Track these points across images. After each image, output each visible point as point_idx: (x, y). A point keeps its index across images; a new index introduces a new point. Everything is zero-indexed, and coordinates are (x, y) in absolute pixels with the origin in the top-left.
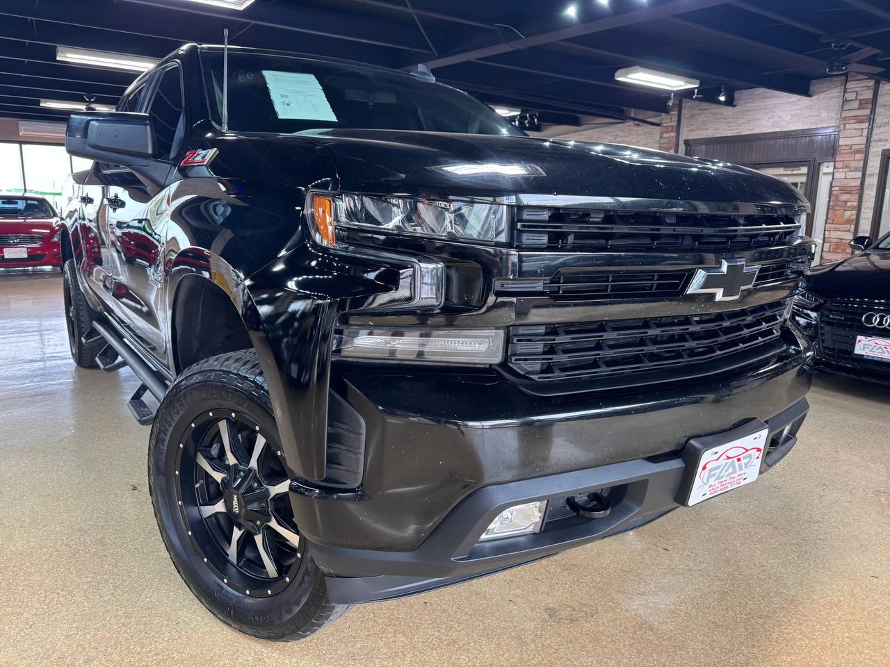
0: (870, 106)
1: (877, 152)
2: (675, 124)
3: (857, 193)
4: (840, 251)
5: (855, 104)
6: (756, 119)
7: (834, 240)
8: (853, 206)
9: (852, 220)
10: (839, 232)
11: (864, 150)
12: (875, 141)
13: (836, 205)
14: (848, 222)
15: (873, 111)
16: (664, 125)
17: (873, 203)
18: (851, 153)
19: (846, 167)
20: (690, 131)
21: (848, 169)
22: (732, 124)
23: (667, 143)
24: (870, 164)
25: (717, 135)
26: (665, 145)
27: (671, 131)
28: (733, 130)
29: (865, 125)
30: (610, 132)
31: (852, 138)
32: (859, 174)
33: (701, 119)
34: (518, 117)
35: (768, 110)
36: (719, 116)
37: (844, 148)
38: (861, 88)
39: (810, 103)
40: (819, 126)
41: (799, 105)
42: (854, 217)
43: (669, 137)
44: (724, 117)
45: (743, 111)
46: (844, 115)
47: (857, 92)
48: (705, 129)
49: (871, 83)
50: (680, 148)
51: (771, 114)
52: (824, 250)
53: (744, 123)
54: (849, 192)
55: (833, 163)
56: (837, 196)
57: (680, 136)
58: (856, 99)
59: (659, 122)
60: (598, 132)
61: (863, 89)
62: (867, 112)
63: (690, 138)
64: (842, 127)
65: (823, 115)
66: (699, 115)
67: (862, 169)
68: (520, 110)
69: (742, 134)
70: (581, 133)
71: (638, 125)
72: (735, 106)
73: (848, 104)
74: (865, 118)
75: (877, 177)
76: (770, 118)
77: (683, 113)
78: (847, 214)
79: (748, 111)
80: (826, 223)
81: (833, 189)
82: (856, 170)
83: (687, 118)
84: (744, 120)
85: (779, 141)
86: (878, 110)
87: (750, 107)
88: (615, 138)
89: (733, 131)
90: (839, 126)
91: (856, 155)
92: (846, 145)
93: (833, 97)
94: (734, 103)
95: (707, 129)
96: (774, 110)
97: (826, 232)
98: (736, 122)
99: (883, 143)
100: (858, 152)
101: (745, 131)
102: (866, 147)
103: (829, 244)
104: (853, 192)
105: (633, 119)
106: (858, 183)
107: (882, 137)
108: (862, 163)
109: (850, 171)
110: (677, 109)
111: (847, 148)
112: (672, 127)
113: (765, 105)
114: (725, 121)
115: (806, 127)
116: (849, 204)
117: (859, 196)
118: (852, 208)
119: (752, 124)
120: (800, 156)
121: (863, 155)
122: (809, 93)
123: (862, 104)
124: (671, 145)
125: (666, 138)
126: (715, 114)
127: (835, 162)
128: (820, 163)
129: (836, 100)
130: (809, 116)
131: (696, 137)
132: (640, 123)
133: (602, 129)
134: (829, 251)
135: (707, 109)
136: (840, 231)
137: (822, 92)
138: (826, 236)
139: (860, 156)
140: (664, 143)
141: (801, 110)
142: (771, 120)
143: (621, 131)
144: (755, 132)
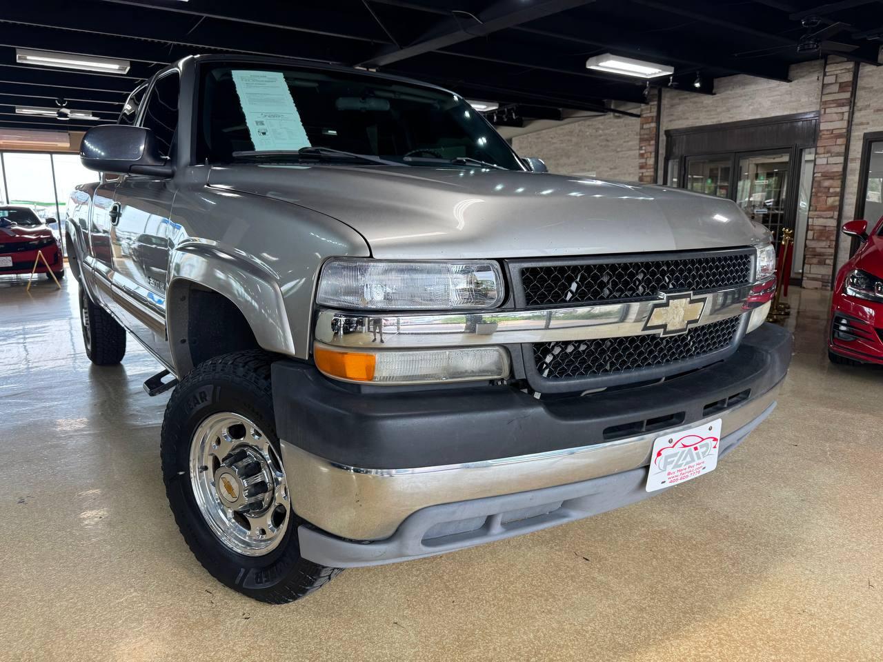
0: (851, 89)
1: (859, 136)
2: (654, 114)
3: (839, 179)
4: (824, 239)
5: (836, 88)
6: (737, 107)
7: (817, 228)
8: (835, 192)
9: (835, 207)
10: (822, 220)
11: (846, 134)
12: (857, 125)
13: (819, 192)
14: (831, 208)
15: (854, 94)
16: (644, 116)
17: (856, 189)
18: (832, 138)
19: (828, 152)
20: (671, 121)
21: (830, 155)
22: (712, 113)
23: (647, 134)
24: (852, 148)
25: (698, 125)
26: (646, 136)
27: (652, 122)
28: (713, 118)
29: (846, 109)
30: (592, 125)
31: (833, 122)
32: (841, 159)
33: (681, 108)
34: (496, 111)
35: (748, 97)
36: (699, 105)
37: (825, 133)
38: (840, 71)
39: (790, 89)
40: (799, 111)
41: (779, 90)
42: (837, 203)
43: (649, 129)
44: (704, 105)
45: (723, 99)
46: (825, 99)
47: (837, 75)
48: (685, 119)
49: (851, 65)
50: (661, 139)
51: (751, 101)
52: (808, 238)
53: (724, 111)
54: (832, 178)
55: (814, 149)
56: (819, 182)
57: (661, 126)
58: (836, 83)
59: (639, 114)
60: (579, 125)
61: (843, 71)
62: (847, 95)
63: (670, 128)
64: (822, 112)
65: (803, 100)
66: (679, 104)
67: (843, 154)
68: (498, 104)
69: (722, 122)
70: (562, 127)
71: (619, 117)
72: (715, 94)
73: (828, 87)
74: (844, 101)
75: (860, 161)
76: (750, 105)
77: (662, 103)
78: (830, 200)
79: (729, 98)
80: (809, 210)
81: (815, 175)
82: (838, 155)
83: (667, 108)
84: (724, 108)
85: (760, 128)
86: (859, 93)
87: (730, 94)
88: (596, 131)
89: (713, 120)
90: (820, 111)
91: (838, 140)
92: (827, 130)
93: (813, 82)
94: (714, 91)
95: (688, 119)
96: (754, 97)
97: (810, 220)
98: (716, 110)
99: (865, 126)
100: (840, 136)
101: (726, 119)
102: (848, 131)
103: (812, 232)
104: (835, 178)
105: (614, 111)
106: (840, 168)
107: (864, 120)
108: (844, 147)
109: (831, 156)
110: (657, 99)
111: (828, 133)
112: (653, 117)
113: (745, 93)
114: (705, 110)
115: (786, 113)
117: (842, 182)
118: (835, 194)
119: (732, 112)
120: (782, 143)
121: (845, 140)
122: (789, 78)
123: (842, 87)
124: (651, 136)
125: (646, 129)
126: (695, 103)
127: (816, 147)
128: (801, 151)
129: (816, 84)
130: (789, 102)
131: (676, 127)
132: (621, 115)
133: (583, 122)
134: (813, 239)
135: (686, 98)
136: (823, 218)
137: (803, 77)
138: (810, 224)
139: (841, 141)
140: (644, 134)
141: (781, 95)
142: (751, 107)
143: (602, 123)
144: (734, 120)
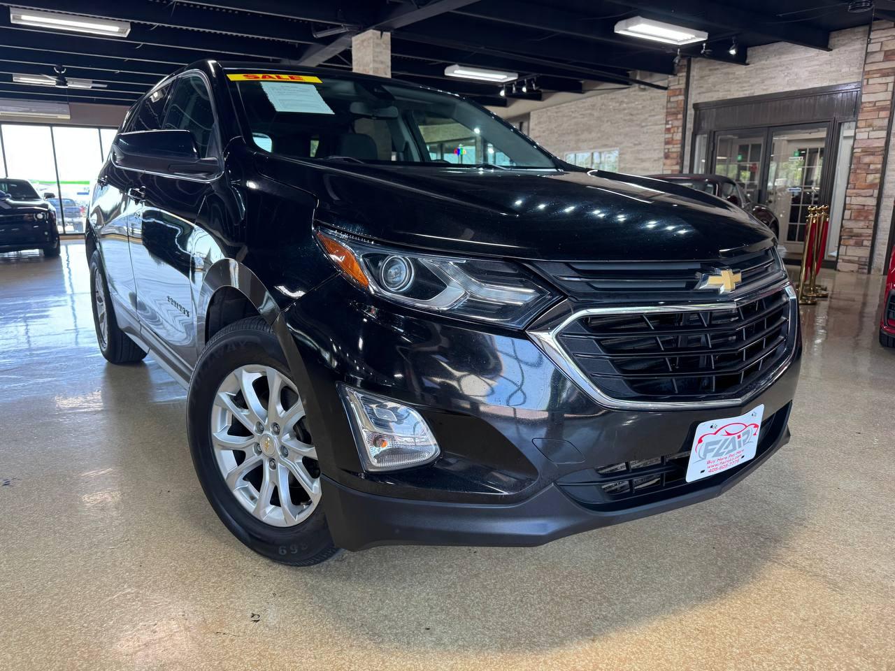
2: (683, 86)
3: (881, 155)
4: (862, 218)
5: (880, 57)
6: (771, 78)
7: (855, 207)
8: (876, 168)
9: (876, 184)
10: (861, 198)
11: (890, 106)
13: (858, 168)
14: (871, 186)
16: (672, 88)
18: (874, 110)
19: (869, 126)
20: (699, 93)
21: (871, 129)
22: (745, 85)
23: (674, 108)
25: (729, 97)
26: (673, 110)
27: (680, 95)
28: (746, 90)
29: (891, 79)
30: (616, 98)
31: (876, 93)
32: (884, 134)
33: (711, 80)
34: (515, 83)
35: (784, 68)
36: (731, 76)
37: (867, 105)
38: (886, 38)
39: (831, 58)
40: (839, 82)
41: (817, 60)
42: (878, 181)
43: (677, 101)
44: (736, 76)
45: (757, 70)
46: (867, 69)
47: (882, 43)
48: (715, 91)
50: (688, 112)
51: (787, 71)
52: (845, 218)
53: (757, 83)
54: (873, 154)
55: (854, 123)
56: (859, 158)
57: (689, 99)
58: (881, 51)
59: (666, 86)
60: (602, 99)
61: (888, 38)
62: (893, 64)
63: (699, 101)
64: (865, 82)
65: (843, 70)
66: (709, 75)
67: (886, 128)
68: (517, 75)
69: (755, 95)
70: (584, 100)
71: (644, 90)
72: (748, 64)
73: (871, 56)
74: (890, 70)
76: (786, 76)
77: (691, 75)
78: (870, 177)
79: (763, 69)
80: (847, 188)
81: (855, 151)
82: (881, 129)
83: (696, 80)
84: (758, 80)
85: (796, 100)
87: (764, 64)
88: (620, 105)
89: (745, 92)
90: (862, 82)
91: (881, 112)
92: (869, 102)
93: (855, 50)
94: (747, 61)
95: (718, 91)
96: (790, 67)
97: (847, 198)
98: (749, 82)
100: (883, 109)
101: (759, 91)
102: (892, 103)
103: (850, 211)
104: (876, 153)
105: (639, 83)
106: (882, 143)
108: (887, 120)
109: (873, 130)
110: (686, 70)
111: (871, 105)
112: (681, 89)
113: (780, 63)
114: (737, 81)
115: (825, 84)
116: (872, 167)
117: (884, 158)
118: (876, 171)
119: (766, 83)
120: (818, 117)
121: (888, 112)
122: (829, 47)
123: (887, 56)
124: (679, 109)
125: (673, 102)
126: (726, 74)
127: (856, 121)
128: (840, 124)
129: (858, 53)
130: (828, 73)
131: (706, 100)
132: (647, 87)
133: (606, 95)
134: (850, 219)
135: (718, 69)
136: (862, 196)
137: (844, 45)
138: (847, 202)
139: (884, 114)
140: (671, 108)
141: (820, 65)
142: (787, 78)
143: (626, 96)
144: (769, 92)
